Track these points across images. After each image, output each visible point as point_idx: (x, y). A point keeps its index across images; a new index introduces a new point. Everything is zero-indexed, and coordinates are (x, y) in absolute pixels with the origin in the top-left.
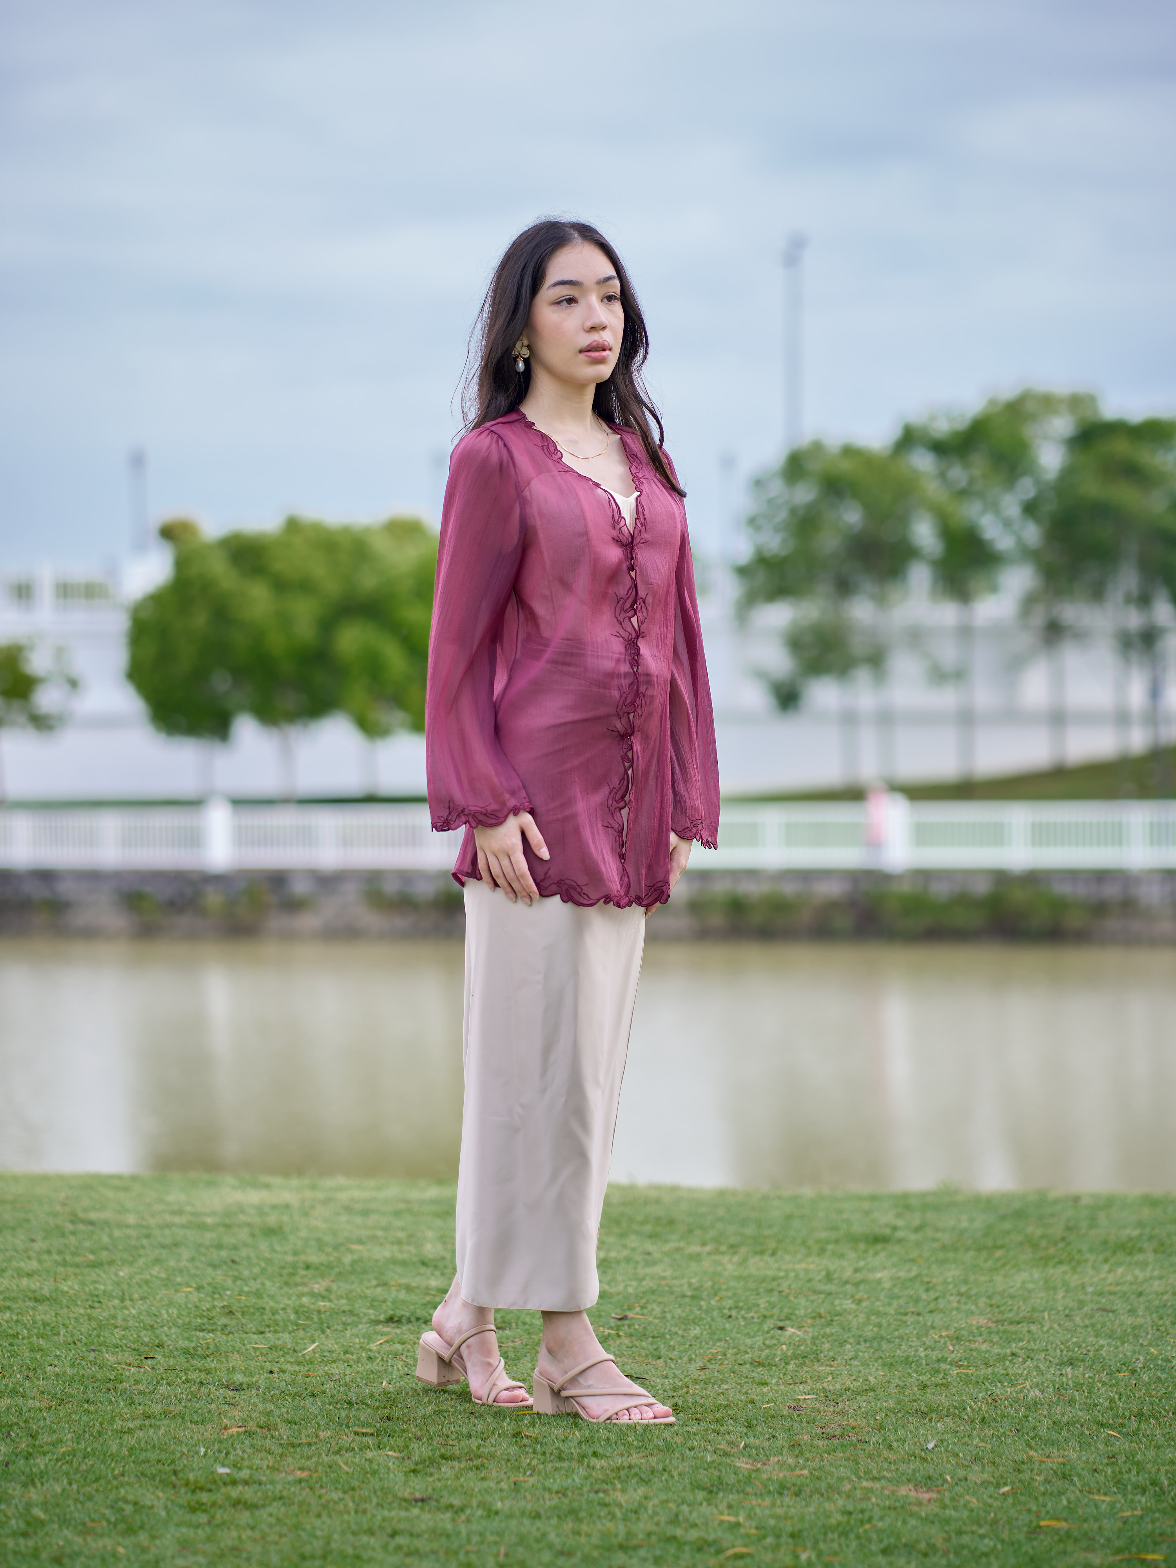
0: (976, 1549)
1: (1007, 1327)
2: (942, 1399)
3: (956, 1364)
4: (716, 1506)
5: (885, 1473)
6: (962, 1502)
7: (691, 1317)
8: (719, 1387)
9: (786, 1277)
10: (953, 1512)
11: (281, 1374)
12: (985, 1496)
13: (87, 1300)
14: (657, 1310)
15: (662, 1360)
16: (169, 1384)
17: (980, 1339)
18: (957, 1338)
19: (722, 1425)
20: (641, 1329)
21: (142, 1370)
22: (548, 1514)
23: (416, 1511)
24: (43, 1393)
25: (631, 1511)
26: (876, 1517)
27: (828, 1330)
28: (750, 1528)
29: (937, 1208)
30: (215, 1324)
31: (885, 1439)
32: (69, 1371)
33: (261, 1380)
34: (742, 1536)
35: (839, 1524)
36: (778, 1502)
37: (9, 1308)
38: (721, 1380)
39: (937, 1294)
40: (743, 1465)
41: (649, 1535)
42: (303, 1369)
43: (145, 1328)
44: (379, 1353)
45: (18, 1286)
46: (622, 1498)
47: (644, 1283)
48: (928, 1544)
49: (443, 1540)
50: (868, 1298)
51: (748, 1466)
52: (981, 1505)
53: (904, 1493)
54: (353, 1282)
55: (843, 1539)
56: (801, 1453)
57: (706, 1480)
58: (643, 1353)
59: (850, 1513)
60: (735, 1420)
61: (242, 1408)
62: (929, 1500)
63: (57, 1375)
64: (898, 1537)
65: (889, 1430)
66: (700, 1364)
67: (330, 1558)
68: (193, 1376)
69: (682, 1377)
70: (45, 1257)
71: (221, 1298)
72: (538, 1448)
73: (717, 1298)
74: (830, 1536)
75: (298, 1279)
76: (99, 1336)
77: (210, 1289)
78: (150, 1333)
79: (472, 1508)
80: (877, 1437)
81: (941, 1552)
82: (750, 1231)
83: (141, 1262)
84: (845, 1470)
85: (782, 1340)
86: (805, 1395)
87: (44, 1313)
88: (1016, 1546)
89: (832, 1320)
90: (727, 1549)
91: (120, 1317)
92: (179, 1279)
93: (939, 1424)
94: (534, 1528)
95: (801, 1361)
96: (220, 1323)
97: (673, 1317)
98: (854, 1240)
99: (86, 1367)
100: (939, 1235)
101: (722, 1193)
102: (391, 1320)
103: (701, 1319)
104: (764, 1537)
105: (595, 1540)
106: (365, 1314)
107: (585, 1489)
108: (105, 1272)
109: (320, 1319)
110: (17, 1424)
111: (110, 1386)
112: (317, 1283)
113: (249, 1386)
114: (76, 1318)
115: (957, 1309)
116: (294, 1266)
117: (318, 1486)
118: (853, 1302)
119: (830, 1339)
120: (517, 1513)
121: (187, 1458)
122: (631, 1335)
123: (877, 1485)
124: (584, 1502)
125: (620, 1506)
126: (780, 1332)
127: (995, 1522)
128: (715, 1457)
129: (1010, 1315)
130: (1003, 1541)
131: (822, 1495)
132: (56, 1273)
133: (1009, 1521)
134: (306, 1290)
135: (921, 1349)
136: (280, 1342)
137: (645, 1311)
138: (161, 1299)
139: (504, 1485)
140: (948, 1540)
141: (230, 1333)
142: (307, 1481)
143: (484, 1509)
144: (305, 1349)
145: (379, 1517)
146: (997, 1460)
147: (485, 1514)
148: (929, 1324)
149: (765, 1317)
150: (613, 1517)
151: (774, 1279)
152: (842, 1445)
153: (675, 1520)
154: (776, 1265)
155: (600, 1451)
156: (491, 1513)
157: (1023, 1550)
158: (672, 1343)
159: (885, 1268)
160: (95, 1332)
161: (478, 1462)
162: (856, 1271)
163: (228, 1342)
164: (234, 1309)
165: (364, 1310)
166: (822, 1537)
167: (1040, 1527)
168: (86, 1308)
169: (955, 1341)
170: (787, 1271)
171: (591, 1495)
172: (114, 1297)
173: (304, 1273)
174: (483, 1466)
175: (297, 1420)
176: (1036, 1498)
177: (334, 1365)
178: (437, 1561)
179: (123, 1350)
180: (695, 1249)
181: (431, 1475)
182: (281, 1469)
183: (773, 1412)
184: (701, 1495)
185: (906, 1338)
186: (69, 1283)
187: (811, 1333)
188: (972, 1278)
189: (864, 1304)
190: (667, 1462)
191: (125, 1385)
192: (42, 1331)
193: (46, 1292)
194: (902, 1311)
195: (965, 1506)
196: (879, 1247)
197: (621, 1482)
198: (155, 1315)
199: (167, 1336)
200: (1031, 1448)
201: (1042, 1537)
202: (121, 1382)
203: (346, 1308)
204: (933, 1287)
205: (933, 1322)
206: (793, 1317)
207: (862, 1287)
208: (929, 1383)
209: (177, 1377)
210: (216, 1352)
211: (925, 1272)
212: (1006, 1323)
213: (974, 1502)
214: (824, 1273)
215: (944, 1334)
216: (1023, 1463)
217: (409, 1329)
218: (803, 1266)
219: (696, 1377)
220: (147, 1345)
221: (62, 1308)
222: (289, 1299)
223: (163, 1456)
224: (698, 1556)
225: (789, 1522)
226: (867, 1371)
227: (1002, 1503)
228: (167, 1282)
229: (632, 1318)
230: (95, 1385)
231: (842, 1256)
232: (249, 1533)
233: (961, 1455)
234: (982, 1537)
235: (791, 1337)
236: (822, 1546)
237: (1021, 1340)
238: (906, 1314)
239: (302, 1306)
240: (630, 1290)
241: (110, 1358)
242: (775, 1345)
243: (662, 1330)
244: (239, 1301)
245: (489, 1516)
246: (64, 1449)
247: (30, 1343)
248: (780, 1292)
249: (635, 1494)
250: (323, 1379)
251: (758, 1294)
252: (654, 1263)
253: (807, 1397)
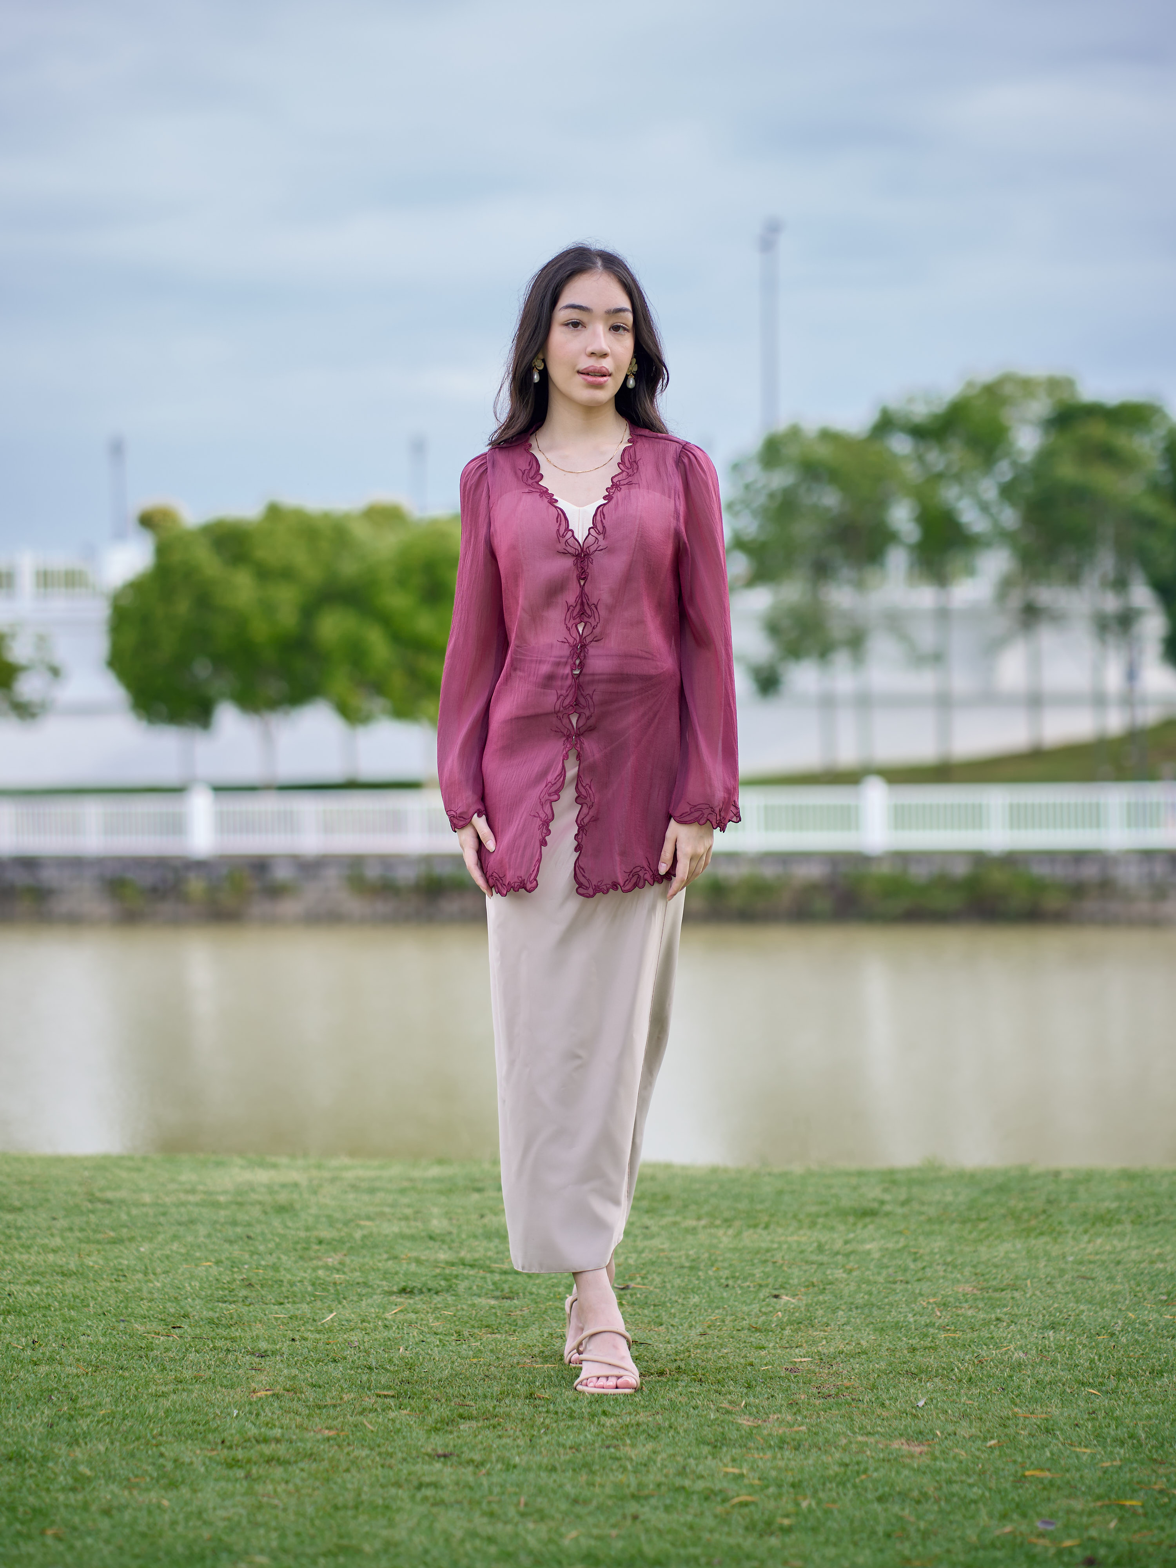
0: (965, 1497)
1: (991, 1293)
2: (931, 1361)
3: (944, 1328)
4: (721, 1460)
5: (879, 1429)
6: (951, 1454)
7: (690, 1287)
8: (719, 1351)
9: (779, 1248)
10: (943, 1464)
11: (303, 1342)
12: (973, 1449)
13: (112, 1274)
14: (658, 1280)
15: (663, 1327)
16: (196, 1351)
17: (966, 1305)
18: (944, 1304)
19: (723, 1386)
20: (642, 1298)
21: (171, 1339)
22: (564, 1468)
23: (438, 1466)
24: (78, 1360)
25: (641, 1464)
26: (871, 1469)
27: (821, 1298)
28: (754, 1478)
29: (922, 1183)
30: (236, 1295)
31: (878, 1398)
32: (102, 1340)
33: (285, 1347)
34: (745, 1486)
35: (837, 1475)
36: (779, 1456)
37: (38, 1282)
38: (721, 1345)
39: (924, 1264)
40: (745, 1422)
41: (659, 1485)
42: (323, 1337)
43: (169, 1301)
44: (394, 1322)
45: (45, 1262)
46: (633, 1453)
47: (644, 1255)
48: (921, 1492)
49: (467, 1491)
50: (859, 1268)
51: (749, 1423)
52: (969, 1457)
53: (897, 1447)
54: (364, 1256)
55: (841, 1488)
56: (799, 1411)
57: (710, 1436)
58: (646, 1320)
59: (847, 1465)
60: (736, 1382)
61: (268, 1373)
62: (921, 1453)
63: (91, 1344)
64: (892, 1486)
65: (881, 1389)
66: (700, 1330)
67: (361, 1509)
68: (219, 1344)
69: (683, 1342)
70: (68, 1234)
71: (240, 1272)
72: (551, 1407)
73: (714, 1269)
74: (828, 1485)
75: (312, 1254)
76: (126, 1308)
77: (229, 1263)
78: (174, 1304)
79: (492, 1463)
80: (870, 1396)
81: (932, 1499)
82: (743, 1205)
83: (160, 1238)
84: (841, 1426)
85: (778, 1307)
86: (801, 1358)
87: (71, 1287)
88: (1003, 1494)
89: (824, 1289)
90: (733, 1498)
91: (145, 1289)
92: (198, 1254)
93: (928, 1384)
94: (552, 1480)
95: (796, 1326)
96: (241, 1295)
97: (673, 1287)
98: (843, 1213)
99: (117, 1336)
100: (925, 1209)
101: (714, 1170)
102: (403, 1291)
103: (700, 1288)
104: (767, 1487)
105: (609, 1490)
106: (379, 1286)
107: (597, 1445)
108: (126, 1248)
109: (337, 1290)
110: (56, 1389)
111: (142, 1353)
112: (331, 1257)
113: (274, 1353)
114: (103, 1291)
115: (944, 1277)
116: (307, 1241)
117: (345, 1443)
118: (844, 1272)
119: (823, 1306)
120: (534, 1467)
121: (220, 1420)
122: (633, 1304)
123: (871, 1440)
124: (597, 1456)
125: (631, 1459)
126: (775, 1300)
127: (983, 1472)
128: (718, 1414)
129: (994, 1283)
130: (990, 1489)
131: (820, 1449)
132: (79, 1249)
133: (996, 1471)
134: (320, 1263)
135: (910, 1315)
136: (299, 1312)
137: (646, 1281)
138: (183, 1274)
139: (520, 1442)
140: (940, 1488)
141: (250, 1304)
142: (335, 1439)
143: (503, 1463)
144: (323, 1318)
145: (405, 1471)
146: (984, 1416)
147: (504, 1467)
148: (917, 1291)
149: (761, 1286)
150: (625, 1469)
151: (768, 1251)
152: (837, 1404)
153: (682, 1472)
154: (769, 1238)
155: (610, 1410)
156: (510, 1467)
157: (1010, 1497)
158: (673, 1311)
159: (874, 1240)
160: (122, 1305)
161: (494, 1421)
162: (846, 1242)
163: (250, 1312)
164: (253, 1281)
165: (378, 1282)
166: (821, 1487)
167: (1025, 1477)
168: (112, 1282)
169: (942, 1308)
170: (780, 1243)
171: (603, 1450)
172: (137, 1271)
173: (316, 1247)
174: (499, 1424)
175: (321, 1383)
176: (1021, 1451)
177: (352, 1333)
178: (462, 1510)
179: (150, 1321)
180: (691, 1223)
181: (451, 1432)
182: (310, 1428)
183: (771, 1374)
184: (706, 1449)
185: (895, 1304)
186: (94, 1258)
187: (805, 1300)
188: (957, 1249)
189: (855, 1273)
190: (673, 1419)
191: (156, 1353)
192: (72, 1303)
193: (72, 1267)
194: (891, 1279)
195: (954, 1458)
196: (868, 1220)
197: (631, 1438)
198: (179, 1288)
199: (192, 1307)
200: (1016, 1405)
201: (1027, 1485)
202: (152, 1350)
203: (361, 1280)
204: (921, 1257)
205: (921, 1290)
206: (788, 1286)
207: (852, 1257)
208: (918, 1346)
209: (204, 1344)
210: (239, 1322)
211: (912, 1243)
212: (990, 1291)
213: (963, 1454)
214: (815, 1245)
215: (931, 1301)
216: (1008, 1419)
217: (422, 1300)
218: (795, 1238)
219: (697, 1342)
220: (173, 1316)
221: (88, 1282)
222: (305, 1272)
223: (197, 1418)
224: (705, 1505)
225: (790, 1474)
226: (860, 1335)
227: (989, 1455)
228: (187, 1257)
229: (634, 1288)
230: (128, 1353)
231: (832, 1229)
232: (283, 1486)
233: (950, 1411)
234: (971, 1486)
235: (785, 1304)
236: (821, 1495)
237: (1005, 1306)
238: (895, 1282)
239: (318, 1278)
240: (631, 1261)
241: (139, 1328)
242: (771, 1312)
243: (663, 1299)
244: (257, 1274)
245: (508, 1470)
246: (102, 1413)
247: (62, 1315)
248: (774, 1263)
249: (644, 1449)
250: (343, 1346)
251: (753, 1265)
252: (652, 1236)
253: (803, 1360)
